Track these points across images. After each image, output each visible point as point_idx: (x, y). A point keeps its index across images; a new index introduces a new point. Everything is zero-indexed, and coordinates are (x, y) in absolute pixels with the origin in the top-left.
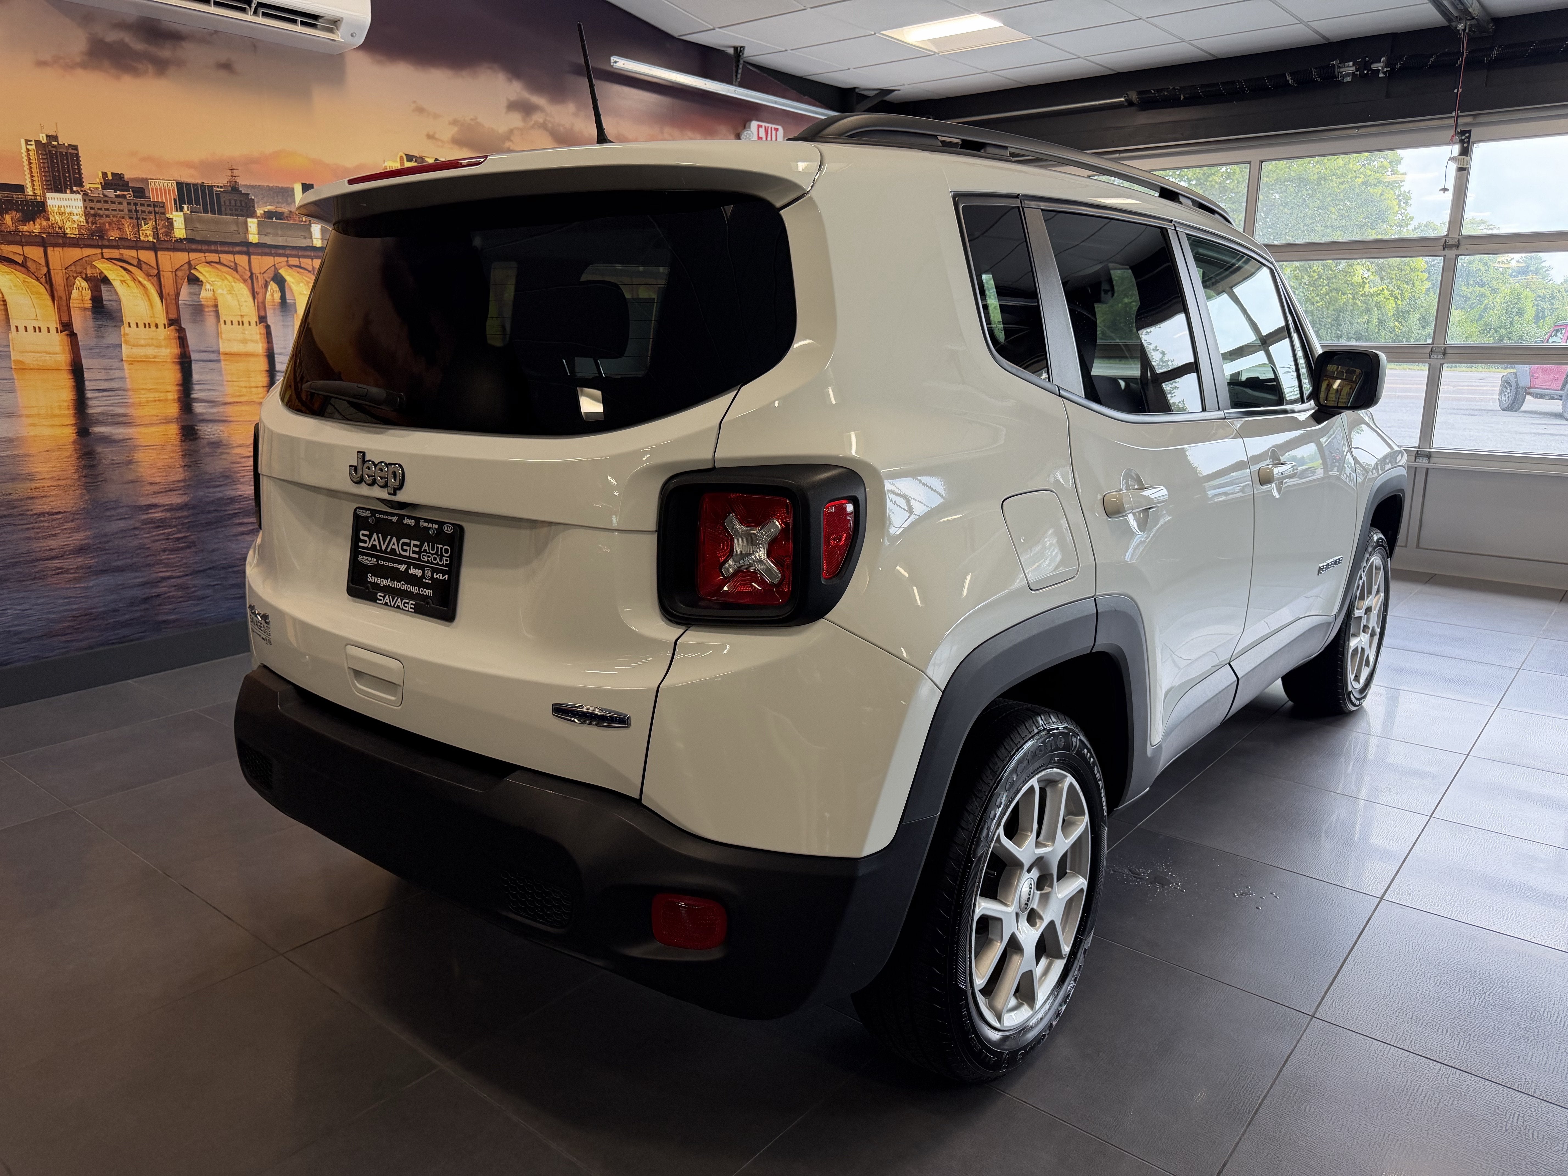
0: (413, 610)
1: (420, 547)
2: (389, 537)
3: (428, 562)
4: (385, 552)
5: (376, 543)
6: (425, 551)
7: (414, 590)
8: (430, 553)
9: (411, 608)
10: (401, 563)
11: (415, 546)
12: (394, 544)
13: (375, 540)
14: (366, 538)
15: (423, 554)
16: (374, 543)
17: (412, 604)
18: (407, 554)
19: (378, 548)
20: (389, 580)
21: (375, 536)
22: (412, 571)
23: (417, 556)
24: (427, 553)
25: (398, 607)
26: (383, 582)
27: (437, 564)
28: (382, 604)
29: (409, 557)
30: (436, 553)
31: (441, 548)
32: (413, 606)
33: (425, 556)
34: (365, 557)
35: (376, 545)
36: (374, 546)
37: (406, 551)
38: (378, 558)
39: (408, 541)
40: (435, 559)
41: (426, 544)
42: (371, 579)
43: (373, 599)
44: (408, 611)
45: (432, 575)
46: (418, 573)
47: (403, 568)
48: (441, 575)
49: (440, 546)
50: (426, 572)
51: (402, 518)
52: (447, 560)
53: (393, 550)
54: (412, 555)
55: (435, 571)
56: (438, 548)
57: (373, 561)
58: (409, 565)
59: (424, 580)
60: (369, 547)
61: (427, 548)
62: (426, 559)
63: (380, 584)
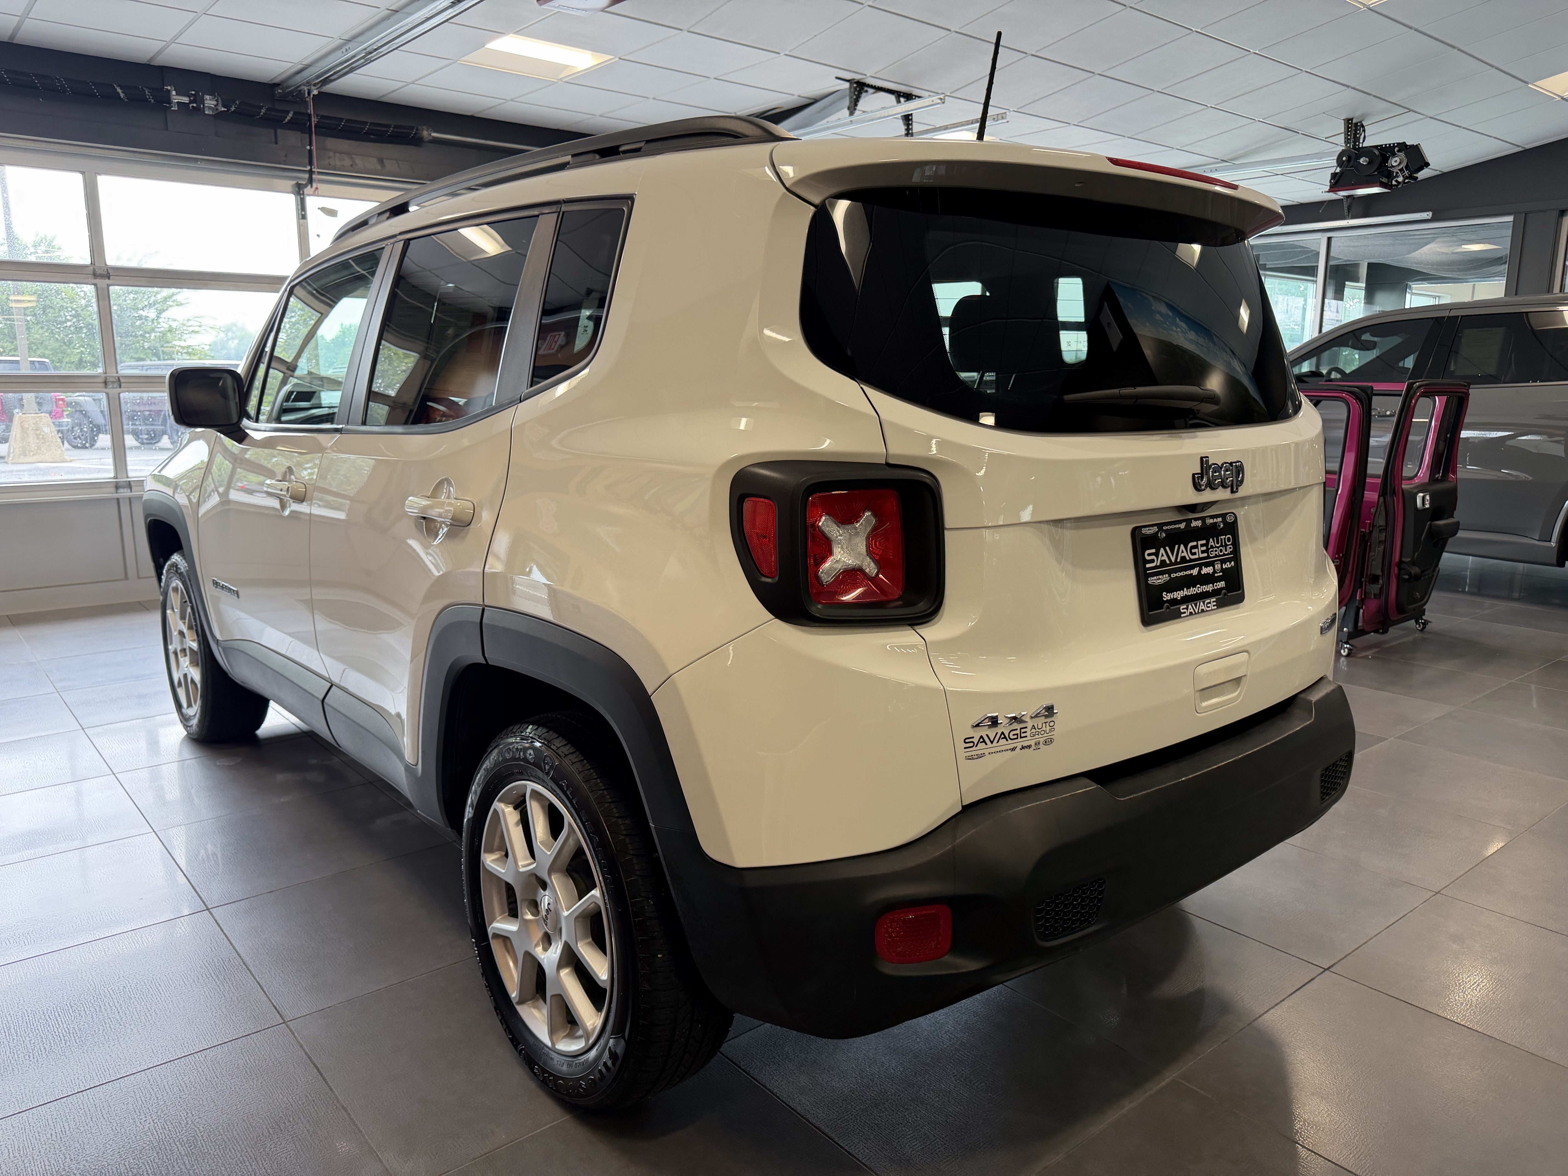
0: (1216, 607)
1: (1206, 545)
2: (1177, 546)
3: (1216, 556)
4: (1176, 563)
5: (1165, 558)
6: (1212, 547)
7: (1209, 588)
8: (1216, 547)
9: (1214, 606)
10: (1192, 567)
11: (1202, 545)
12: (1183, 552)
13: (1162, 555)
14: (1153, 557)
15: (1210, 550)
16: (1163, 558)
17: (1213, 602)
18: (1196, 557)
19: (1168, 562)
20: (1185, 589)
21: (1162, 551)
22: (1205, 570)
23: (1205, 555)
24: (1213, 548)
25: (1203, 611)
26: (1178, 595)
27: (1224, 555)
28: (1187, 616)
29: (1200, 559)
30: (1222, 546)
31: (1225, 539)
32: (1215, 603)
33: (1213, 551)
34: (1155, 578)
35: (1165, 560)
36: (1163, 563)
37: (1195, 554)
38: (1169, 572)
39: (1195, 543)
40: (1221, 551)
41: (1211, 540)
42: (1167, 597)
43: (1177, 615)
44: (1212, 610)
45: (1222, 566)
46: (1209, 570)
47: (1195, 572)
48: (1228, 563)
49: (1223, 537)
50: (1216, 566)
51: (1189, 521)
52: (1230, 548)
53: (1183, 558)
54: (1202, 555)
55: (1223, 562)
56: (1221, 539)
57: (1166, 577)
58: (1200, 566)
59: (1216, 575)
60: (1158, 564)
61: (1213, 544)
62: (1213, 554)
63: (1176, 598)
